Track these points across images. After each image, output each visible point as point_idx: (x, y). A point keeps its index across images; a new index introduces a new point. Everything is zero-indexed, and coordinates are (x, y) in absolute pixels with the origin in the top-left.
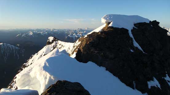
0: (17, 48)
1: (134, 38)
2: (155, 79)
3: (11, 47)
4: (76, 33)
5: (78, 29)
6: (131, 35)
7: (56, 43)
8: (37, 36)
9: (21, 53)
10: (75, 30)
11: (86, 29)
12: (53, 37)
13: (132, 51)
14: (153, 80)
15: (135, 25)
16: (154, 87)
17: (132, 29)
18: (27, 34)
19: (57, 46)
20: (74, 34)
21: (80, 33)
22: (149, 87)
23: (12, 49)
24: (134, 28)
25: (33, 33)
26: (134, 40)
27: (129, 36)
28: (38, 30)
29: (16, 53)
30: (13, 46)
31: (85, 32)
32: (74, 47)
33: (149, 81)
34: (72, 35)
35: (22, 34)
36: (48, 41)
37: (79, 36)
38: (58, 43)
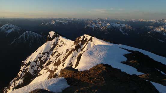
0: (40, 36)
3: (35, 35)
4: (96, 23)
5: (98, 19)
7: (57, 39)
8: (58, 25)
9: (43, 40)
10: (95, 20)
11: (106, 19)
12: (54, 32)
18: (49, 23)
19: (58, 43)
20: (94, 24)
21: (100, 23)
23: (36, 37)
25: (55, 22)
28: (60, 19)
29: (39, 40)
30: (37, 34)
31: (105, 22)
32: (67, 51)
34: (91, 25)
35: (46, 22)
36: (48, 37)
37: (98, 26)
38: (59, 40)
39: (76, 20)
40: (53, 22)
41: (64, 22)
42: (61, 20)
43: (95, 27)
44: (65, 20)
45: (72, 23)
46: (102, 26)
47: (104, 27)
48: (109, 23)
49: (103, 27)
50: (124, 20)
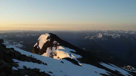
8: (107, 39)
18: (95, 36)
25: (103, 35)
35: (91, 36)
36: (35, 46)
38: (56, 55)
39: (132, 33)
40: (100, 36)
41: (114, 36)
42: (111, 33)
44: (116, 33)
45: (127, 36)
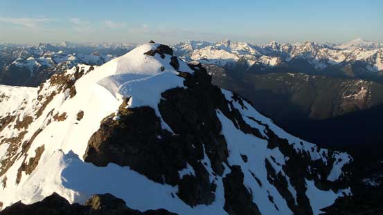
1: (162, 117)
2: (188, 165)
4: (37, 56)
5: (41, 45)
6: (158, 114)
10: (32, 48)
11: (64, 44)
13: (159, 137)
14: (186, 167)
15: (162, 94)
16: (187, 175)
17: (159, 102)
20: (30, 58)
21: (46, 56)
22: (181, 177)
24: (161, 100)
26: (162, 119)
27: (156, 115)
31: (60, 52)
32: (40, 98)
33: (180, 170)
34: (24, 61)
37: (44, 64)
43: (35, 67)
46: (56, 63)
47: (62, 65)
48: (72, 54)
49: (59, 64)
50: (108, 45)
